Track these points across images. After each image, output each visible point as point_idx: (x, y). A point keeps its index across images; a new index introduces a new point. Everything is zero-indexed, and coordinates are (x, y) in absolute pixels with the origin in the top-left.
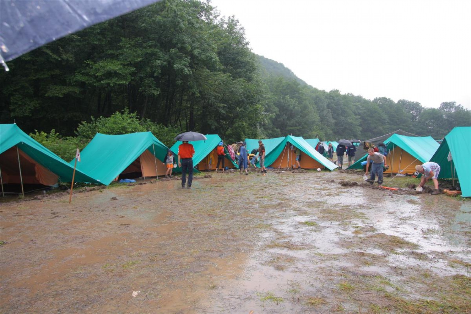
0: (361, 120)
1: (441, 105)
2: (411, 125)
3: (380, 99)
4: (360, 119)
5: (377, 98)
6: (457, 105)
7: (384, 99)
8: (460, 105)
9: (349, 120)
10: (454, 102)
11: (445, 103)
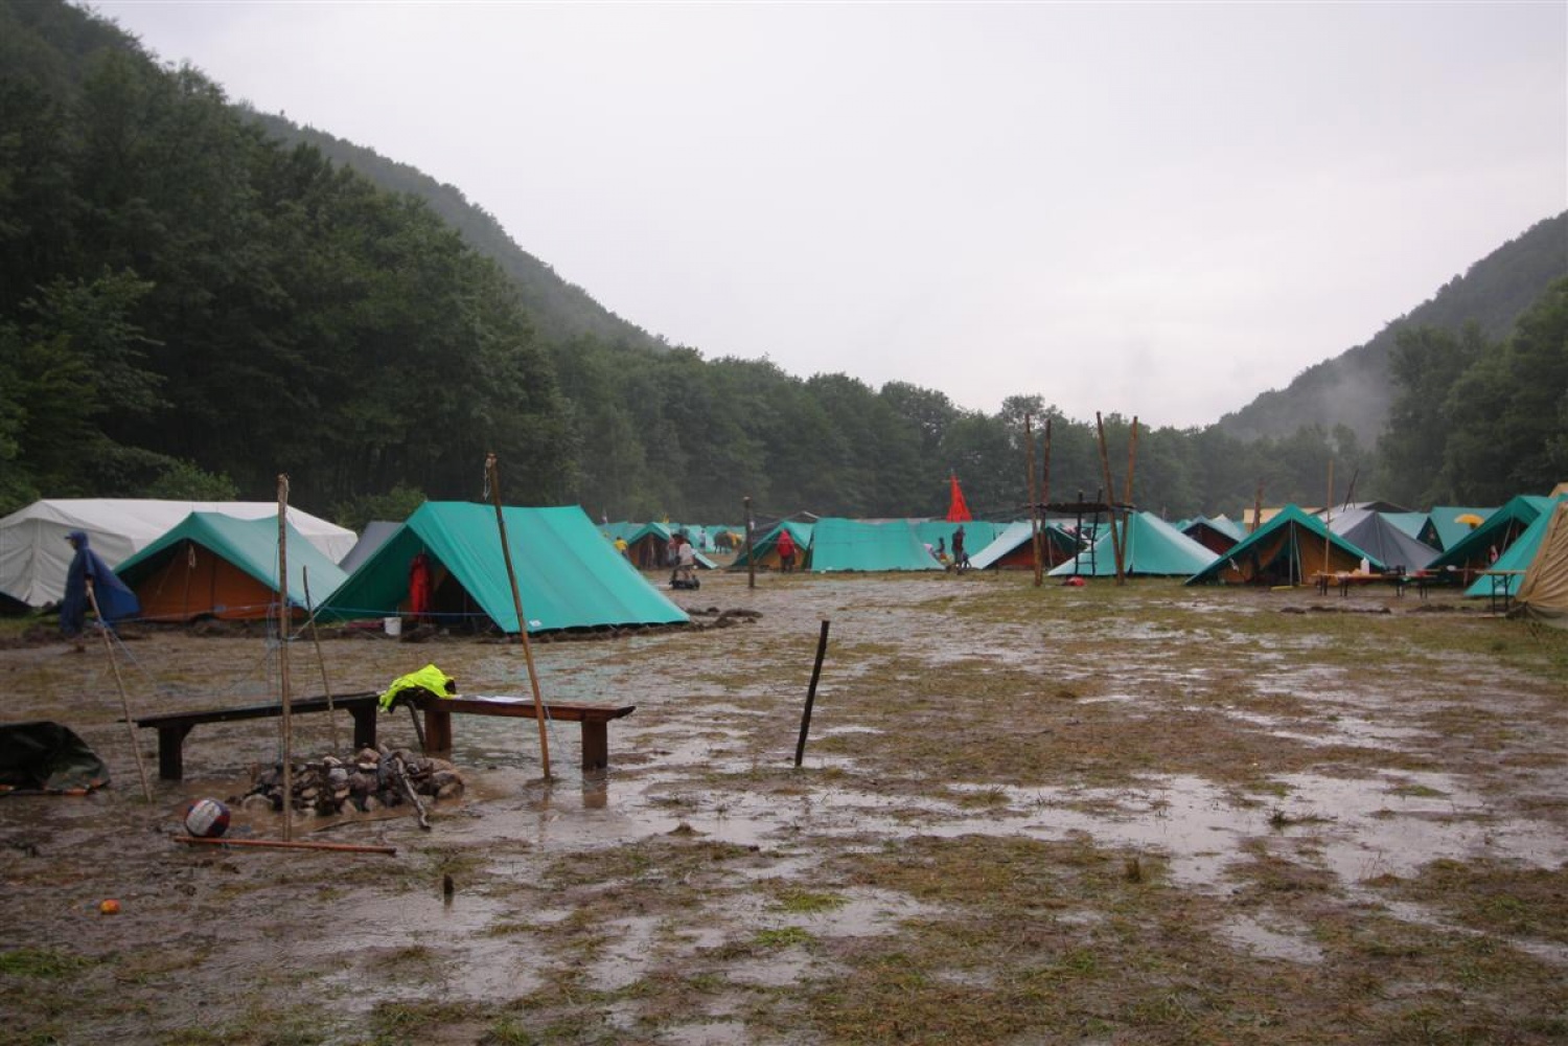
0: (768, 453)
1: (1004, 405)
2: (920, 470)
3: (826, 380)
4: (765, 448)
5: (816, 376)
6: (1046, 405)
7: (840, 380)
8: (1054, 407)
9: (731, 455)
10: (1040, 398)
11: (1016, 398)
